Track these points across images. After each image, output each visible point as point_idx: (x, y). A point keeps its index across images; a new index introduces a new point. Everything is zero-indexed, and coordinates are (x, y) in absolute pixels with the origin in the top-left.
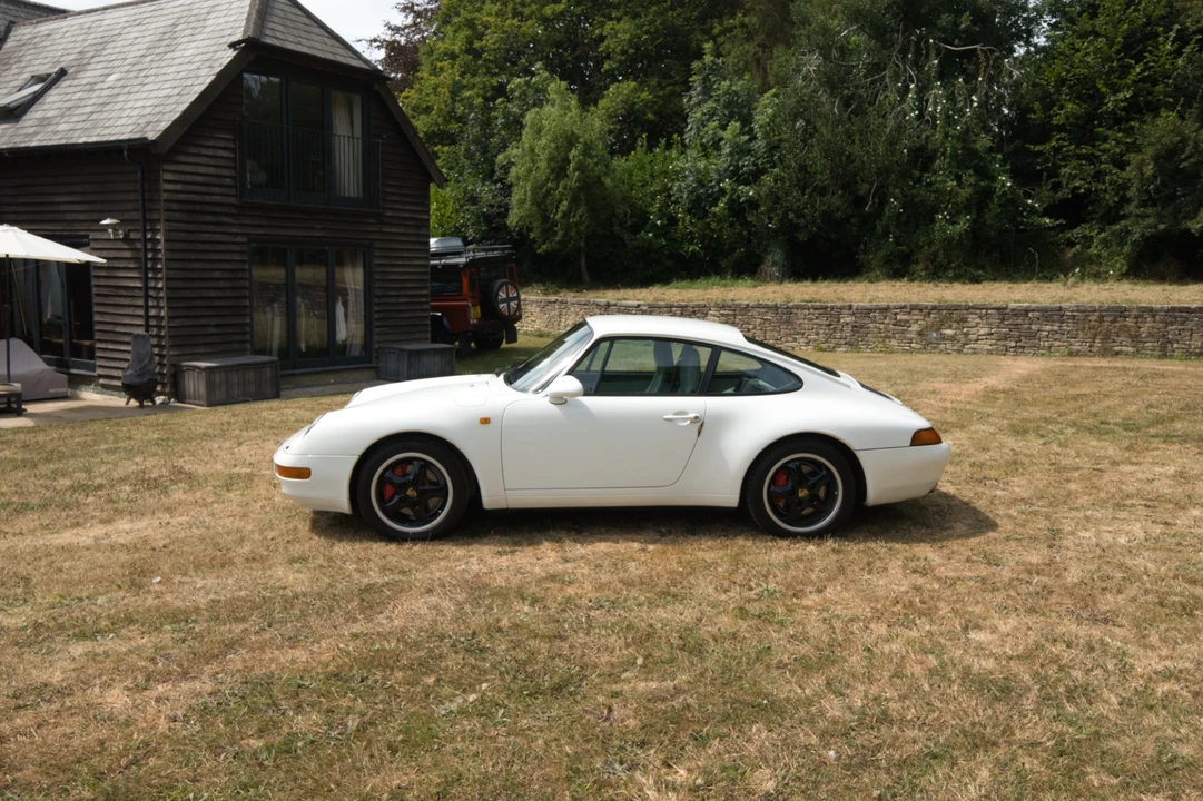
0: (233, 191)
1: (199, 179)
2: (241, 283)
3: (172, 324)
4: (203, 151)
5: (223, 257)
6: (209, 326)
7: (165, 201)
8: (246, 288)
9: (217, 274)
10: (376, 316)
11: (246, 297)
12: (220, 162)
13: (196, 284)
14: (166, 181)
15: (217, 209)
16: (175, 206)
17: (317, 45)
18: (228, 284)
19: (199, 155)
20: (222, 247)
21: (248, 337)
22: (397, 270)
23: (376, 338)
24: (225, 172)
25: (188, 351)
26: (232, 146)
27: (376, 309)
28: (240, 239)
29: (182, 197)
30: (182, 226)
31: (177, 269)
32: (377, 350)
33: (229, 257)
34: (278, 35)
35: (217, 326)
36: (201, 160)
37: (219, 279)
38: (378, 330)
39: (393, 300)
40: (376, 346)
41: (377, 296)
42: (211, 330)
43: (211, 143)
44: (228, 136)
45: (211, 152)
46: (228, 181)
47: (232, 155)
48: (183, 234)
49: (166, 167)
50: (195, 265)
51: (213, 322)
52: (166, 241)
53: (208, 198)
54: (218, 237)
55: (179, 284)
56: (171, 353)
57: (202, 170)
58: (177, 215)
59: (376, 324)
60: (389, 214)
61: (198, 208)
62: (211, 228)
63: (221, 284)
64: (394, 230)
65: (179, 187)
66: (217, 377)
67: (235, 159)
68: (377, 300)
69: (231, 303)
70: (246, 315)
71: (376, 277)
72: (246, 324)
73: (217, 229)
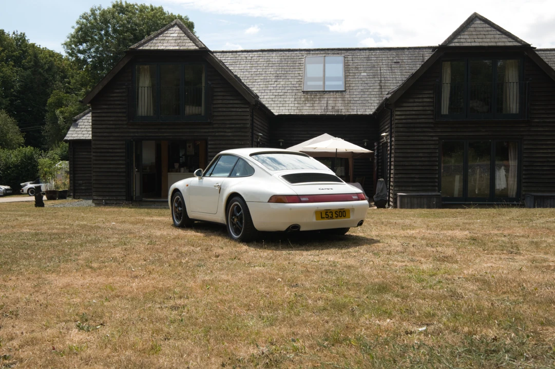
0: (432, 117)
1: (414, 113)
2: (434, 159)
3: (396, 177)
4: (416, 100)
5: (425, 147)
6: (415, 178)
7: (396, 123)
8: (436, 161)
9: (421, 155)
10: (524, 177)
11: (436, 165)
12: (425, 104)
13: (410, 159)
14: (396, 115)
15: (422, 125)
16: (400, 125)
17: (488, 40)
18: (426, 159)
19: (415, 102)
20: (425, 142)
21: (437, 184)
22: (541, 151)
23: (523, 189)
24: (427, 108)
25: (403, 188)
26: (432, 96)
27: (524, 172)
28: (434, 138)
29: (404, 121)
30: (404, 134)
31: (400, 153)
32: (524, 195)
33: (428, 147)
34: (462, 40)
35: (419, 178)
36: (415, 104)
37: (421, 157)
38: (525, 184)
39: (538, 168)
40: (524, 193)
41: (525, 166)
42: (416, 180)
43: (421, 96)
44: (430, 92)
45: (420, 100)
46: (429, 112)
47: (432, 100)
48: (404, 137)
49: (397, 109)
50: (409, 151)
51: (417, 176)
52: (395, 141)
53: (418, 121)
54: (422, 138)
55: (401, 159)
56: (395, 189)
57: (415, 108)
58: (401, 129)
59: (524, 181)
60: (536, 120)
61: (412, 125)
62: (419, 134)
63: (423, 159)
64: (539, 129)
65: (403, 117)
66: (406, 200)
67: (433, 102)
68: (524, 168)
69: (428, 168)
70: (436, 174)
71: (525, 155)
72: (436, 178)
73: (422, 134)
